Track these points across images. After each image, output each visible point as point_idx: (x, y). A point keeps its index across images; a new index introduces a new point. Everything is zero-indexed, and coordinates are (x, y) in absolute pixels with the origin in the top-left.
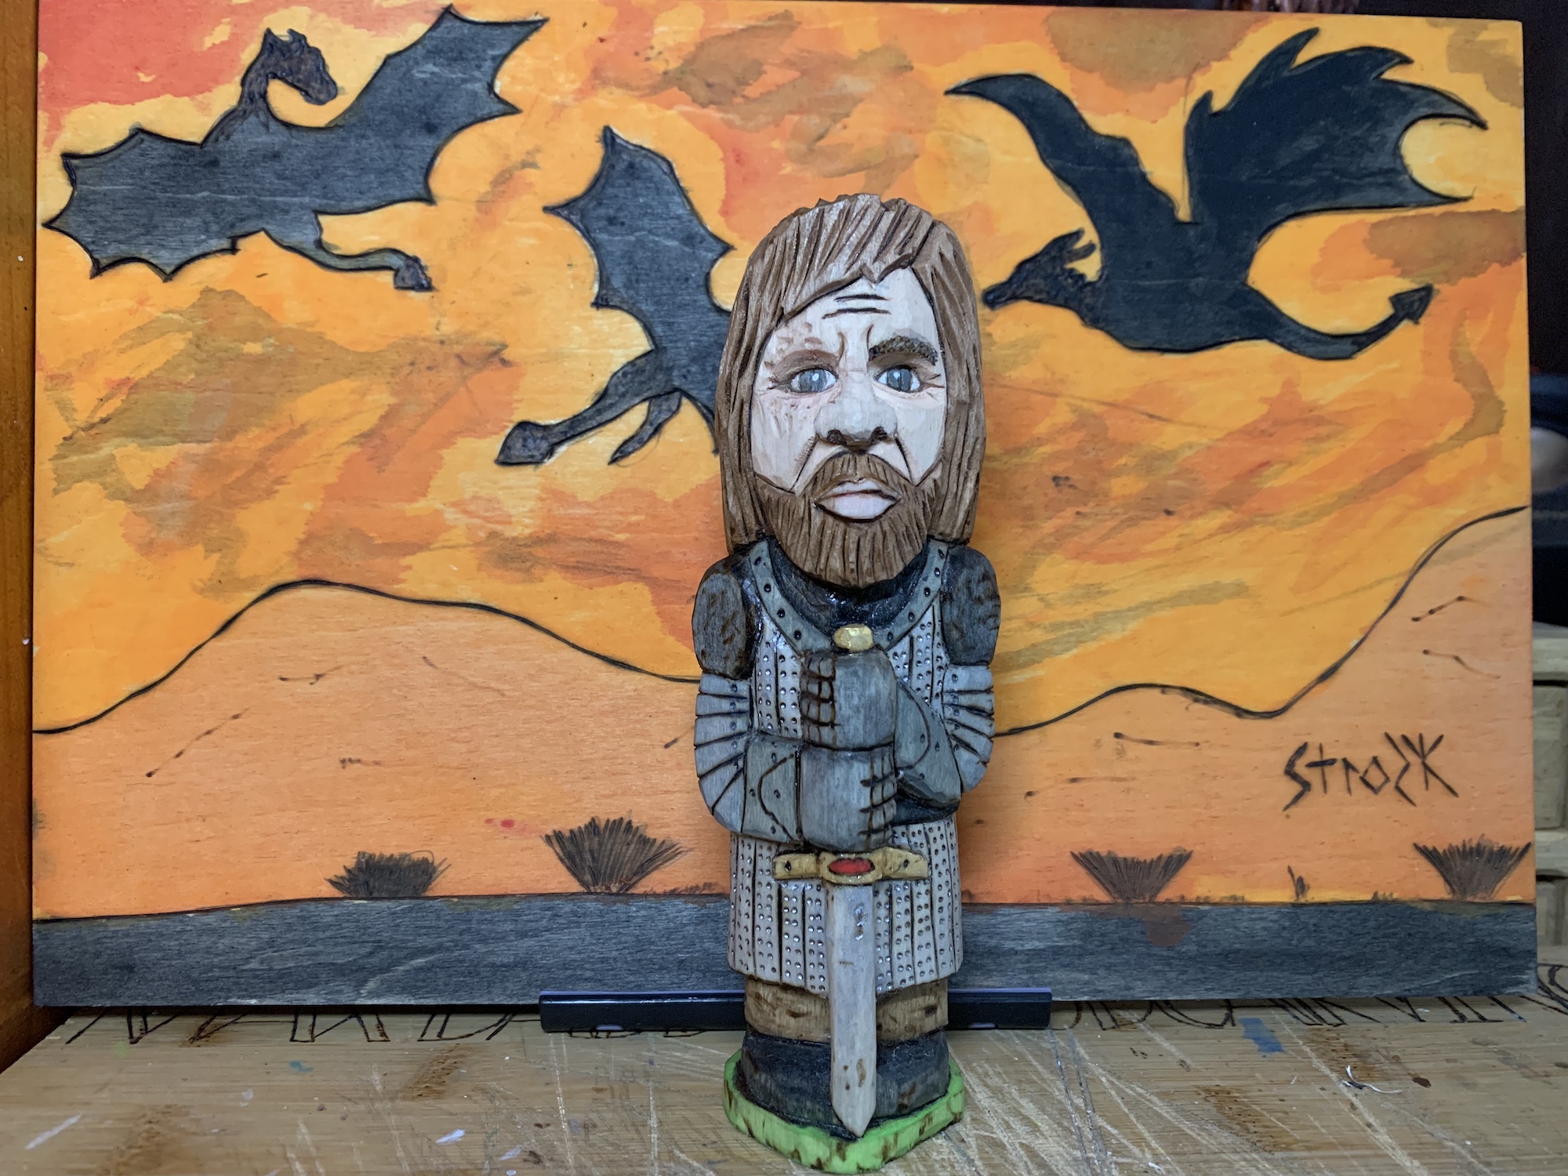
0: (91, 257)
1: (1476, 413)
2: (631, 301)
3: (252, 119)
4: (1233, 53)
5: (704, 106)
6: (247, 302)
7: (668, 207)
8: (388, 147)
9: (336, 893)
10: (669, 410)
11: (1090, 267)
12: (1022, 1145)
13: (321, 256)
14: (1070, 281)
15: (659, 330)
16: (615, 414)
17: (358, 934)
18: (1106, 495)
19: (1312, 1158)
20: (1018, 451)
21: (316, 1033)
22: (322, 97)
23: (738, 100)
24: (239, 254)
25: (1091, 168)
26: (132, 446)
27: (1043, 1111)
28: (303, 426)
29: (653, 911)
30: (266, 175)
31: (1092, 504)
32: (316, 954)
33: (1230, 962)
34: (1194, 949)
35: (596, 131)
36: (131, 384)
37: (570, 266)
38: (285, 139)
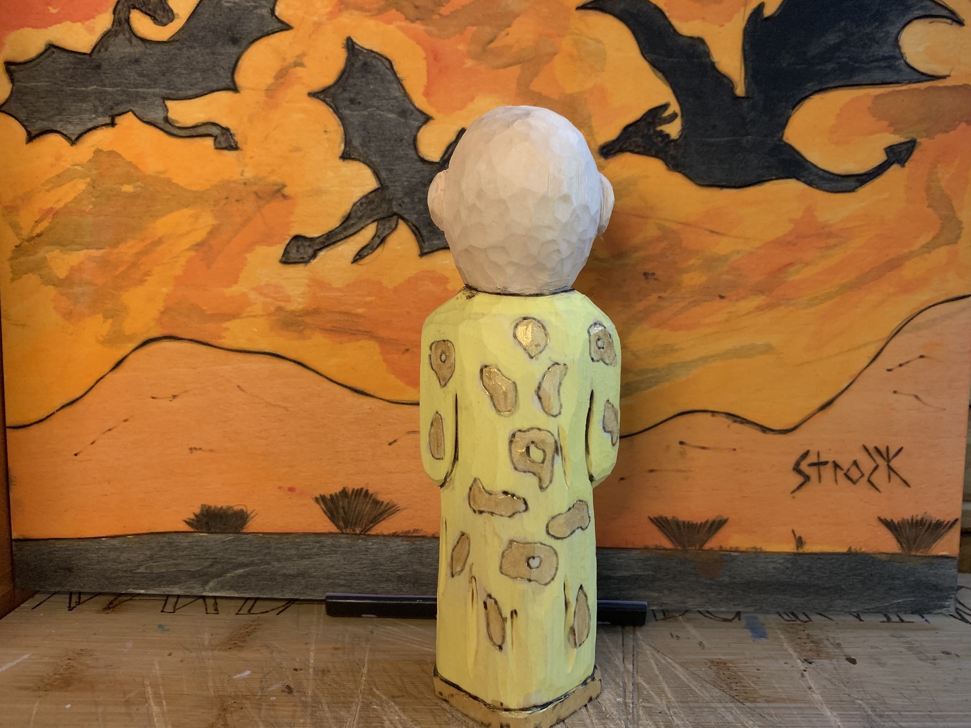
0: (26, 130)
1: (942, 229)
2: (366, 155)
3: (121, 36)
5: (412, 21)
6: (124, 159)
7: (389, 91)
8: (207, 54)
9: (187, 528)
10: (390, 228)
11: (673, 129)
13: (168, 128)
14: (660, 139)
15: (383, 174)
16: (355, 231)
17: (203, 554)
18: (679, 285)
20: (621, 255)
21: (177, 607)
22: (165, 20)
23: (436, 17)
24: (117, 127)
25: (676, 60)
26: (56, 252)
28: (160, 238)
29: (382, 546)
30: (131, 74)
31: (669, 291)
32: (179, 565)
33: (750, 588)
34: (727, 579)
35: (342, 41)
36: (54, 212)
37: (325, 131)
38: (142, 50)
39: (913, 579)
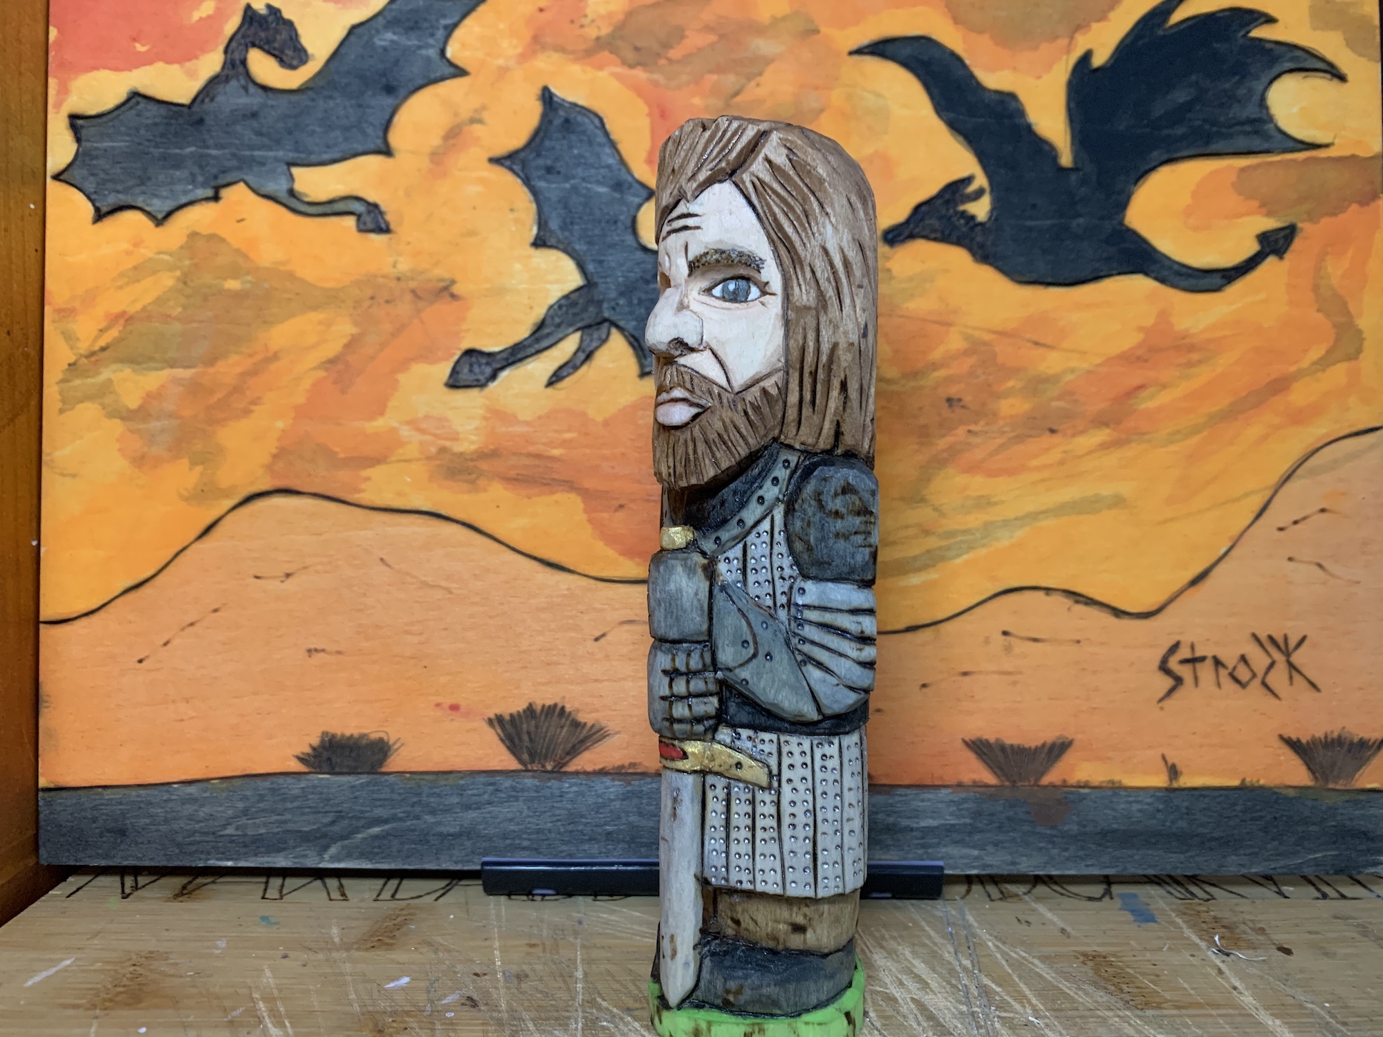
0: (94, 205)
1: (1338, 340)
2: (566, 242)
3: (234, 83)
4: (1112, 15)
5: (631, 66)
6: (229, 245)
7: (599, 158)
8: (352, 106)
9: (300, 767)
10: (600, 339)
11: (981, 209)
12: (913, 999)
13: (293, 203)
14: (962, 221)
15: (591, 267)
16: (551, 343)
17: (321, 805)
18: (995, 414)
19: (1181, 1016)
20: (915, 374)
21: (285, 891)
22: (295, 63)
23: (662, 62)
24: (221, 202)
25: (982, 120)
26: (127, 371)
27: (934, 970)
28: (275, 353)
29: (583, 788)
30: (245, 132)
31: (982, 423)
32: (285, 822)
33: (1108, 841)
34: (1075, 828)
35: (537, 91)
36: (127, 317)
37: (512, 210)
38: (261, 100)
39: (1334, 823)
